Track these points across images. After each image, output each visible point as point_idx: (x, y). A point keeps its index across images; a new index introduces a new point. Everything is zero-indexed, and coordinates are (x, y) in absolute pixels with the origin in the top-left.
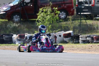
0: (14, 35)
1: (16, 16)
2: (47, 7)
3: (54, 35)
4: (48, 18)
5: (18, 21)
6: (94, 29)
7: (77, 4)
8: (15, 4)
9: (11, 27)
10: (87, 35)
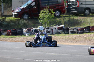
0: (24, 29)
1: (26, 15)
2: (46, 9)
3: (51, 28)
4: (47, 17)
5: (27, 19)
6: (79, 23)
7: (67, 6)
8: (24, 7)
9: (22, 24)
10: (74, 28)
